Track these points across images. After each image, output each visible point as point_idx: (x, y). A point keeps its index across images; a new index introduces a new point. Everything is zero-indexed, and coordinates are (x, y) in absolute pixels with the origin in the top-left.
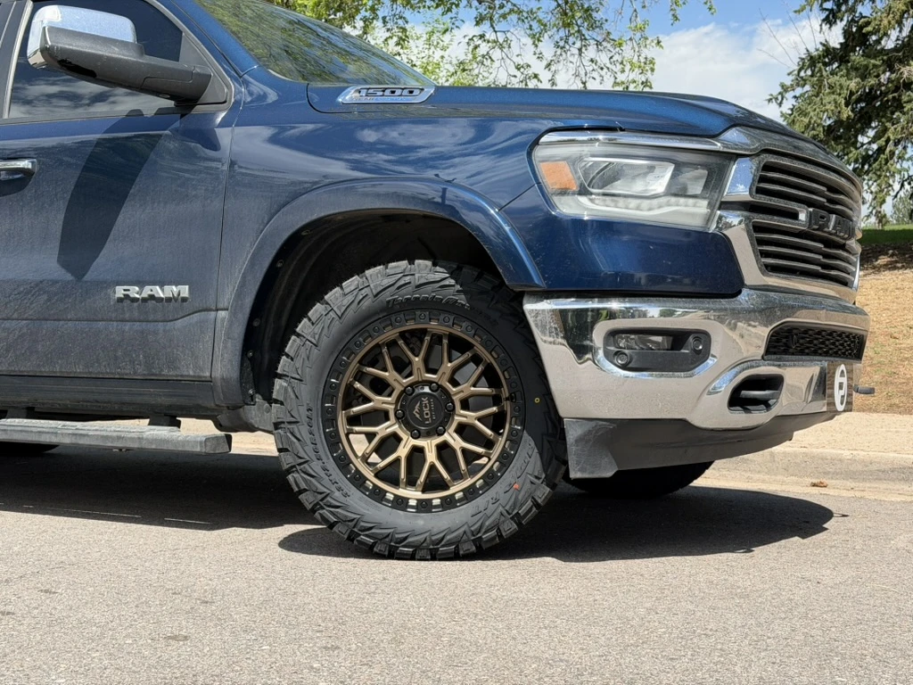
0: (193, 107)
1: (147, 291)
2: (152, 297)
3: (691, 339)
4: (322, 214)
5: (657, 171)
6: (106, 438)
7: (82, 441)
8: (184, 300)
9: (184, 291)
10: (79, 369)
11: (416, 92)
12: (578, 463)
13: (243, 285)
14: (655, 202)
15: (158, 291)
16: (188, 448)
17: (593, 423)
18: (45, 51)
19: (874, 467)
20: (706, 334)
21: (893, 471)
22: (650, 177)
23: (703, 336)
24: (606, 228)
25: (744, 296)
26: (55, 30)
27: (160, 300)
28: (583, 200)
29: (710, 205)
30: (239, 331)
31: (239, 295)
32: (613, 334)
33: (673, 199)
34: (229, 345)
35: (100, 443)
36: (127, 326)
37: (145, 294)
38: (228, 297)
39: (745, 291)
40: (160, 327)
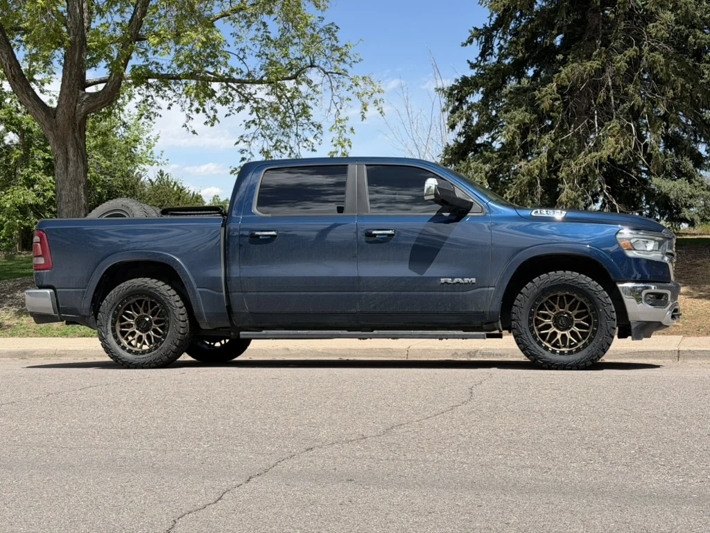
1: (456, 280)
2: (458, 283)
8: (473, 283)
9: (474, 280)
12: (635, 335)
13: (502, 278)
15: (462, 281)
18: (436, 194)
19: (618, 353)
21: (626, 354)
24: (637, 260)
27: (462, 283)
30: (501, 295)
31: (500, 282)
36: (445, 293)
37: (455, 282)
38: (495, 282)
40: (461, 293)
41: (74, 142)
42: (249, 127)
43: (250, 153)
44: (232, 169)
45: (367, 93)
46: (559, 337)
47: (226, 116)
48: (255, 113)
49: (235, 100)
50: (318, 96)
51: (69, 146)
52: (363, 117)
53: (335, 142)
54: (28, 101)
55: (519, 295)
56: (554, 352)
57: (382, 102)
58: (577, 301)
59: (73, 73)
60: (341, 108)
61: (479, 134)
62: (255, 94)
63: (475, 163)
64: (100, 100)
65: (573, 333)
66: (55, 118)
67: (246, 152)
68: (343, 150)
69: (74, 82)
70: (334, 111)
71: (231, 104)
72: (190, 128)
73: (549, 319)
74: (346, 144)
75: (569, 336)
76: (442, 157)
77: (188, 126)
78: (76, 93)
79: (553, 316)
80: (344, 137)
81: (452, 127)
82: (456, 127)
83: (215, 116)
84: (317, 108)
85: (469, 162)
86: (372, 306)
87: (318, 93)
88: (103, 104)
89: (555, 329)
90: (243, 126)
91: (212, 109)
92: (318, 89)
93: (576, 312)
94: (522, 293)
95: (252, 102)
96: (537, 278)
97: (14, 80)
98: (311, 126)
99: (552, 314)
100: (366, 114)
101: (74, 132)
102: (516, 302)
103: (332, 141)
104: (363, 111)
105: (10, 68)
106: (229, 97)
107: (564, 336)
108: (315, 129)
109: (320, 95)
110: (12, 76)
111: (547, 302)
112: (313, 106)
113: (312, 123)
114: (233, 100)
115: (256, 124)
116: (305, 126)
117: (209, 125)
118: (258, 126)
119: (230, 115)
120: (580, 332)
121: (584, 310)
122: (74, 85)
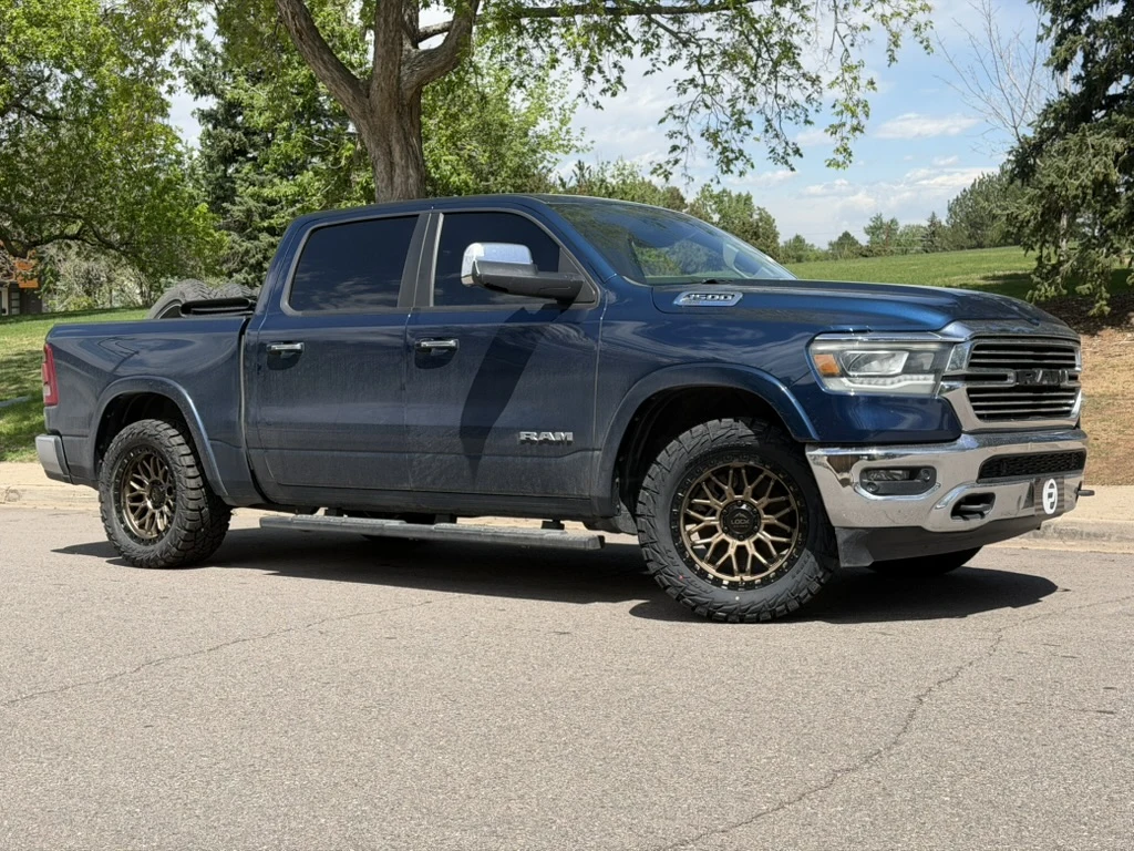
0: (570, 305)
1: (543, 436)
2: (546, 441)
3: (922, 472)
4: (666, 387)
5: (896, 357)
6: (518, 538)
7: (500, 541)
8: (569, 443)
9: (570, 436)
10: (494, 490)
11: (730, 298)
12: (846, 557)
13: (612, 433)
14: (896, 379)
15: (552, 437)
16: (576, 546)
17: (854, 531)
20: (933, 468)
22: (891, 361)
23: (931, 470)
25: (964, 440)
26: (482, 263)
27: (552, 442)
28: (844, 380)
29: (936, 380)
30: (610, 465)
31: (609, 441)
32: (866, 472)
33: (908, 376)
34: (603, 474)
35: (512, 542)
36: (529, 460)
37: (541, 438)
38: (601, 441)
39: (963, 435)
40: (553, 461)
41: (401, 134)
42: (685, 91)
43: (687, 137)
44: (654, 165)
45: (899, 14)
46: (731, 551)
47: (647, 73)
48: (695, 66)
49: (662, 45)
50: (809, 27)
51: (394, 141)
52: (892, 59)
53: (838, 108)
54: (324, 72)
55: (654, 465)
56: (717, 582)
57: (928, 28)
58: (767, 479)
59: (390, 19)
60: (852, 45)
61: (1110, 78)
62: (703, 29)
63: (1097, 136)
64: (439, 62)
65: (759, 545)
66: (368, 97)
67: (679, 136)
68: (855, 122)
69: (393, 34)
70: (839, 51)
71: (656, 51)
72: (590, 99)
73: (713, 514)
74: (859, 111)
75: (752, 550)
76: (1037, 126)
77: (587, 96)
78: (398, 53)
79: (720, 509)
80: (856, 98)
81: (1062, 67)
82: (1069, 66)
83: (619, 78)
84: (809, 47)
85: (1084, 135)
86: (429, 479)
87: (809, 21)
88: (443, 67)
89: (724, 536)
90: (674, 89)
91: (615, 65)
92: (809, 14)
93: (765, 501)
94: (658, 464)
95: (693, 46)
96: (688, 432)
97: (301, 38)
98: (802, 81)
99: (719, 505)
100: (898, 53)
101: (400, 117)
102: (647, 482)
103: (834, 106)
104: (892, 47)
105: (293, 18)
106: (651, 40)
107: (741, 551)
108: (808, 85)
109: (813, 25)
110: (297, 31)
111: (708, 481)
112: (802, 45)
113: (804, 75)
114: (657, 46)
115: (696, 86)
116: (792, 81)
117: (609, 93)
118: (699, 89)
119: (653, 71)
120: (773, 542)
121: (783, 498)
122: (393, 39)
